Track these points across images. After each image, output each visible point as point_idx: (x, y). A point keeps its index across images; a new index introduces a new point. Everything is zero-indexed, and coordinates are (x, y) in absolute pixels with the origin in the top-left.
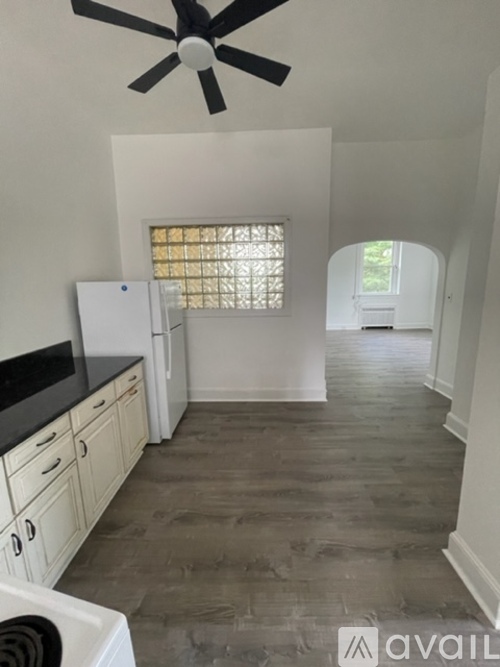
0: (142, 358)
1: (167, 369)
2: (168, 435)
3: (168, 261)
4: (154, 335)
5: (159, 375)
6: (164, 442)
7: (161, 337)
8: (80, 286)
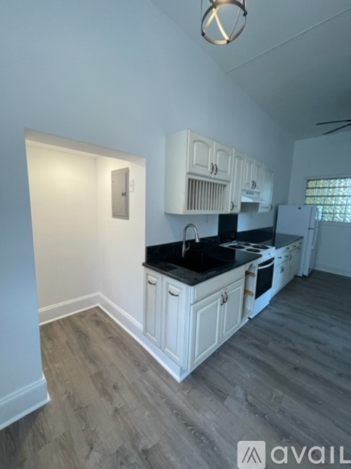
0: (303, 237)
1: (313, 244)
2: (306, 274)
3: (314, 196)
4: (309, 229)
5: (308, 247)
6: (304, 276)
7: (313, 230)
8: (280, 207)
